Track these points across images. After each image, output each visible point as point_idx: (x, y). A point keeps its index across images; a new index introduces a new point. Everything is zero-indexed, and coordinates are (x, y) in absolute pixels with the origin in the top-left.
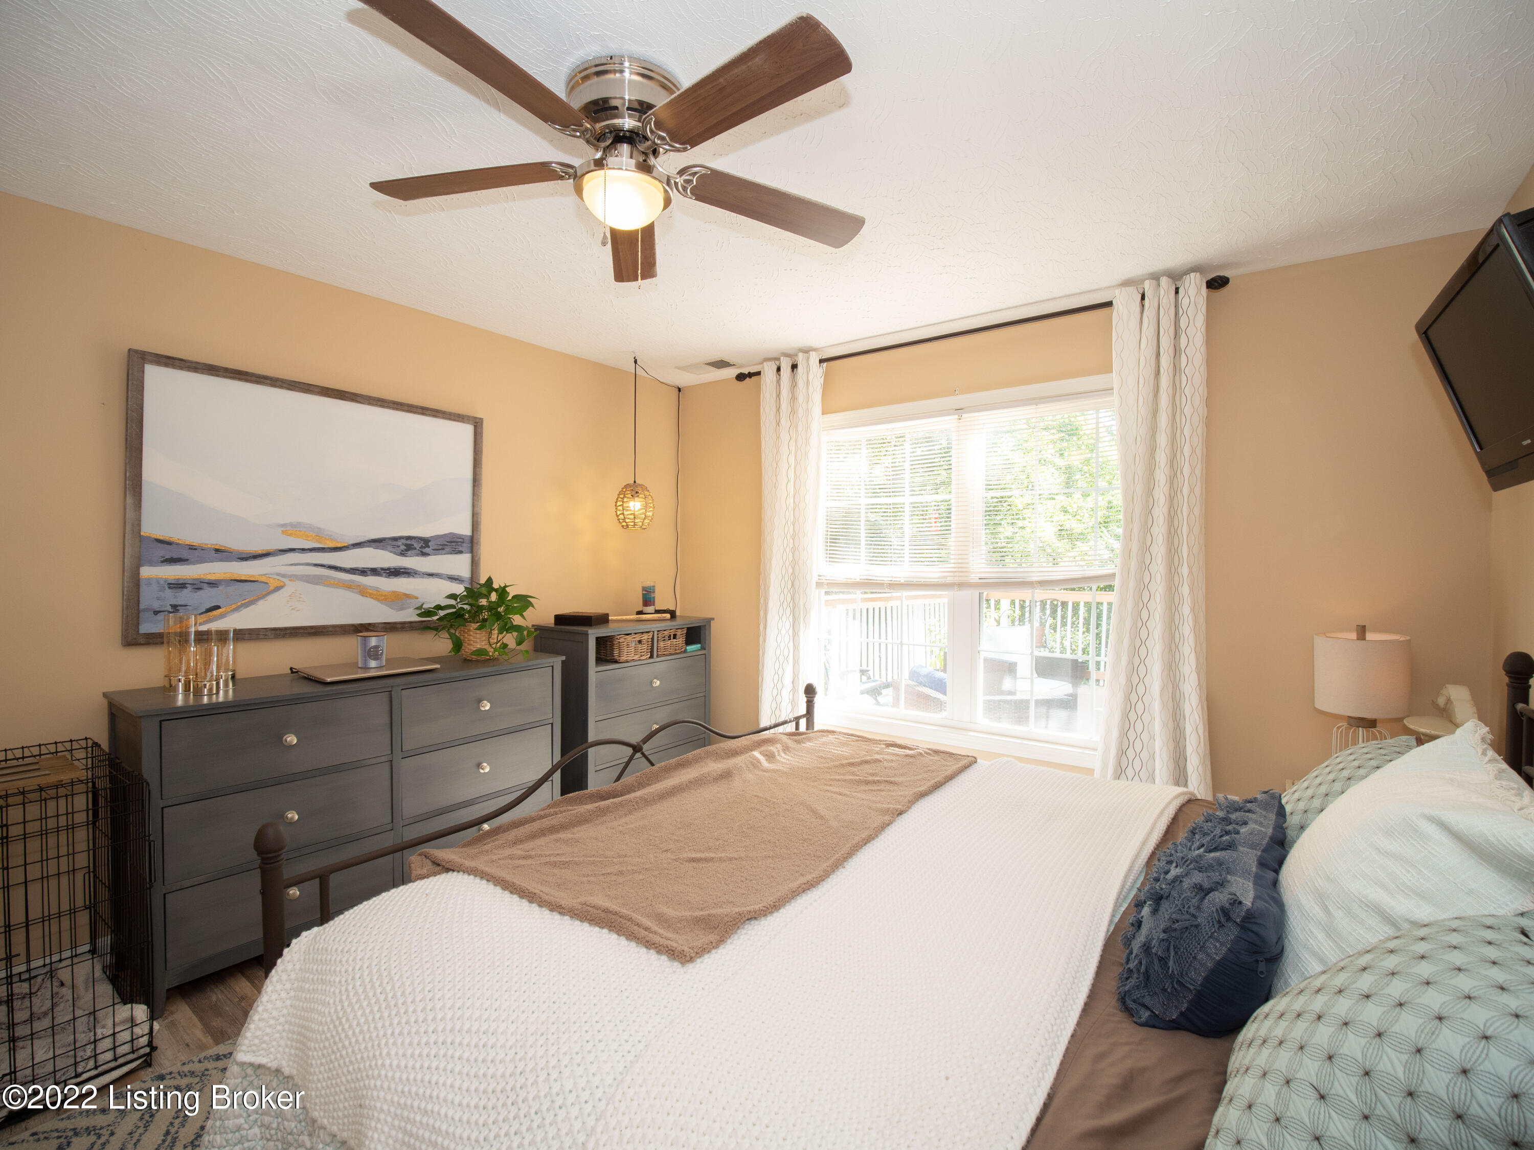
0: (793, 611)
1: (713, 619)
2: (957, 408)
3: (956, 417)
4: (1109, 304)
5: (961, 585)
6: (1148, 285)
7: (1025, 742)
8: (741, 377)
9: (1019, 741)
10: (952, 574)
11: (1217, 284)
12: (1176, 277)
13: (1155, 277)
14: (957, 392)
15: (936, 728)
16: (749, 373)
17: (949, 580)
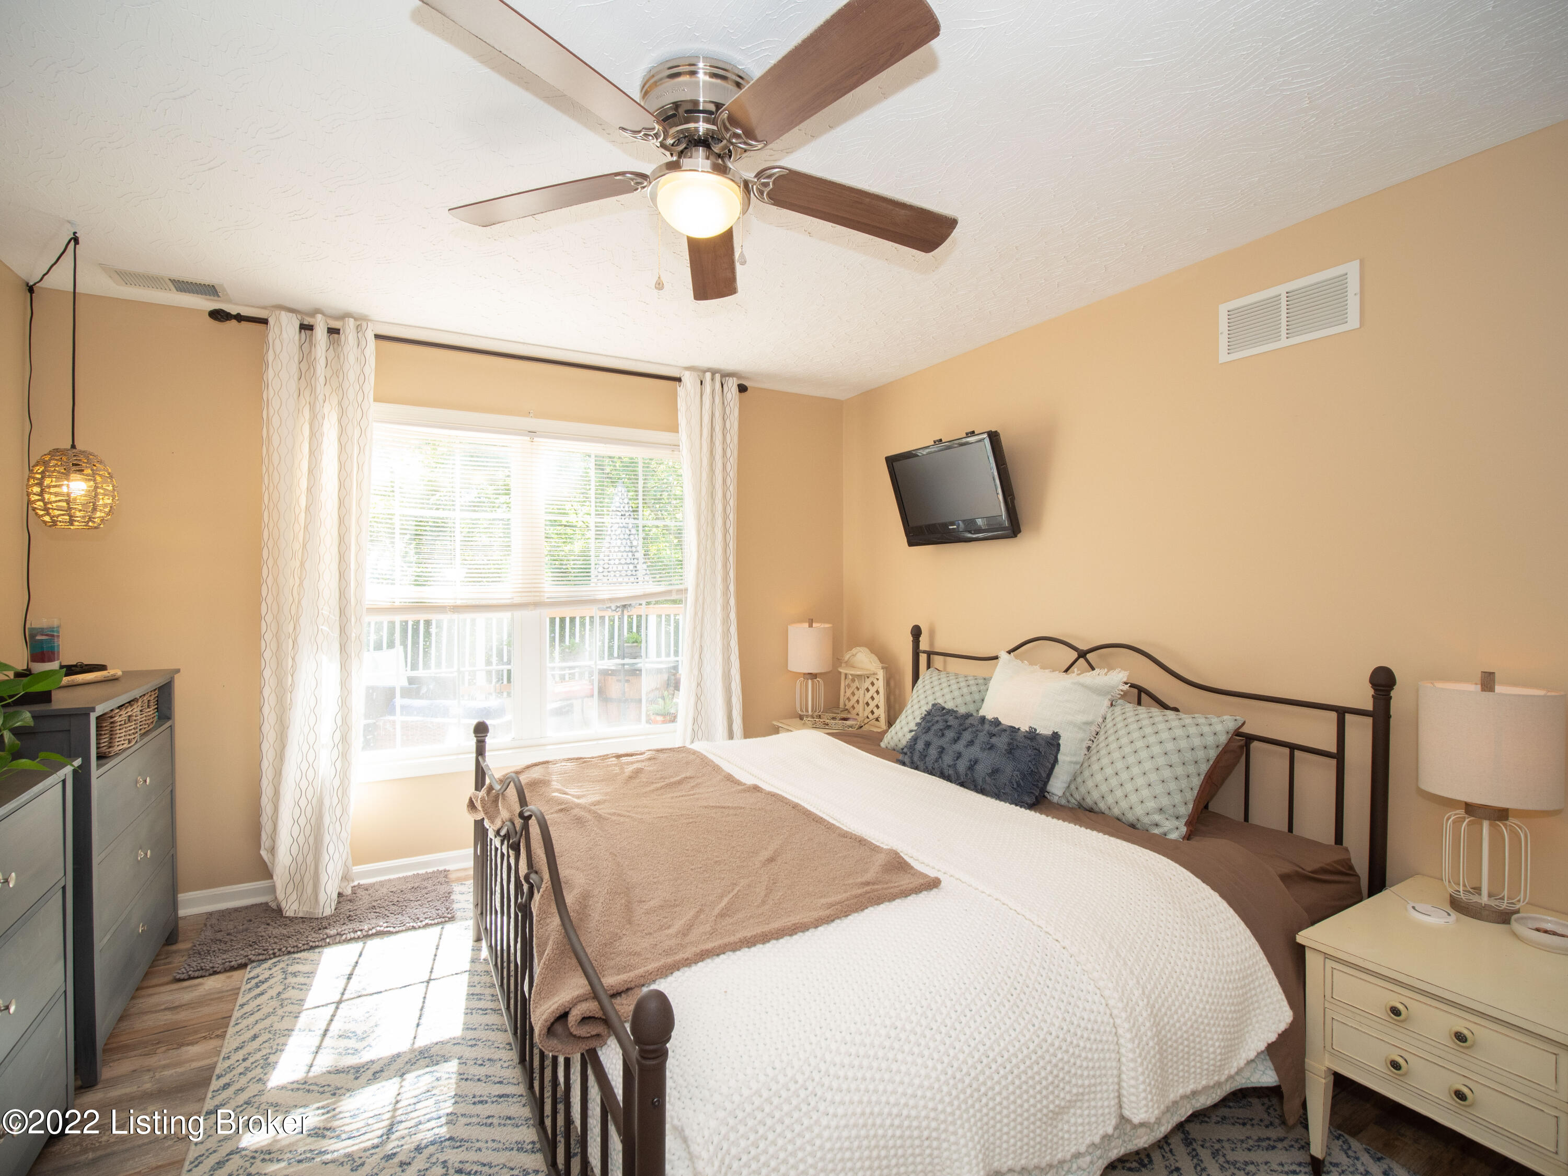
0: (343, 648)
1: (178, 671)
2: (531, 429)
3: (529, 438)
4: (679, 380)
5: (537, 605)
6: (708, 375)
7: (601, 742)
8: (218, 315)
9: (595, 742)
10: (519, 594)
11: (742, 389)
12: (726, 375)
13: (714, 372)
14: (531, 415)
15: (510, 751)
16: (239, 314)
17: (517, 600)
